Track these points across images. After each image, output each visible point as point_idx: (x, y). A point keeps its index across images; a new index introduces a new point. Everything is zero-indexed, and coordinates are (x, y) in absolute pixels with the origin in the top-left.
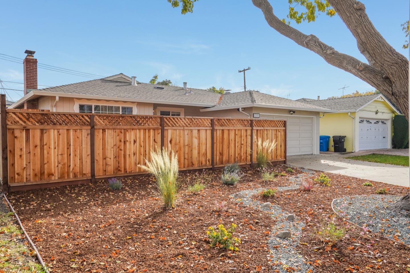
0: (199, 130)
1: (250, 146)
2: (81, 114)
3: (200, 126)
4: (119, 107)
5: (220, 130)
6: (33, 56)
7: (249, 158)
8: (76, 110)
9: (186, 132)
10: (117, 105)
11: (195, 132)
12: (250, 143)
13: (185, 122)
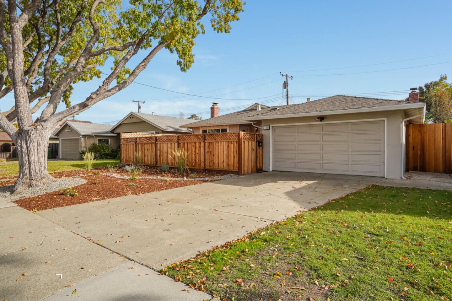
0: (171, 144)
1: (203, 155)
5: (182, 143)
6: (217, 106)
8: (201, 132)
12: (203, 153)
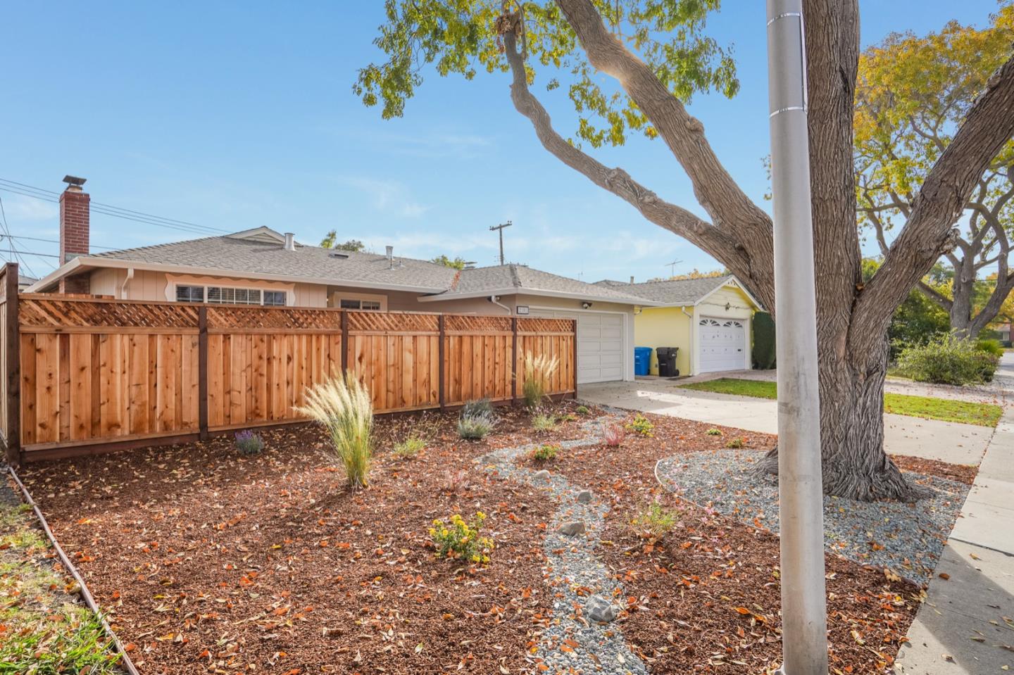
0: (416, 336)
1: (511, 365)
2: (180, 304)
3: (417, 329)
4: (259, 292)
6: (81, 189)
7: (509, 388)
8: (170, 295)
9: (391, 341)
10: (254, 288)
11: (408, 342)
12: (511, 360)
13: (390, 322)
